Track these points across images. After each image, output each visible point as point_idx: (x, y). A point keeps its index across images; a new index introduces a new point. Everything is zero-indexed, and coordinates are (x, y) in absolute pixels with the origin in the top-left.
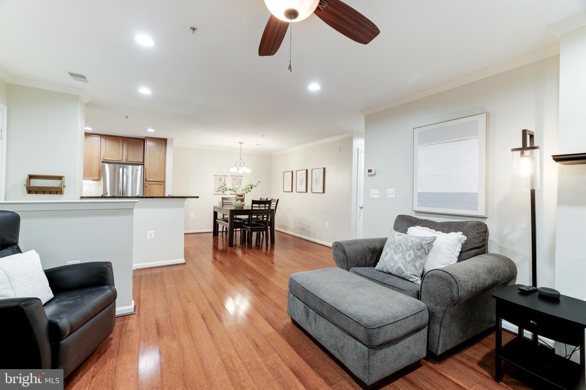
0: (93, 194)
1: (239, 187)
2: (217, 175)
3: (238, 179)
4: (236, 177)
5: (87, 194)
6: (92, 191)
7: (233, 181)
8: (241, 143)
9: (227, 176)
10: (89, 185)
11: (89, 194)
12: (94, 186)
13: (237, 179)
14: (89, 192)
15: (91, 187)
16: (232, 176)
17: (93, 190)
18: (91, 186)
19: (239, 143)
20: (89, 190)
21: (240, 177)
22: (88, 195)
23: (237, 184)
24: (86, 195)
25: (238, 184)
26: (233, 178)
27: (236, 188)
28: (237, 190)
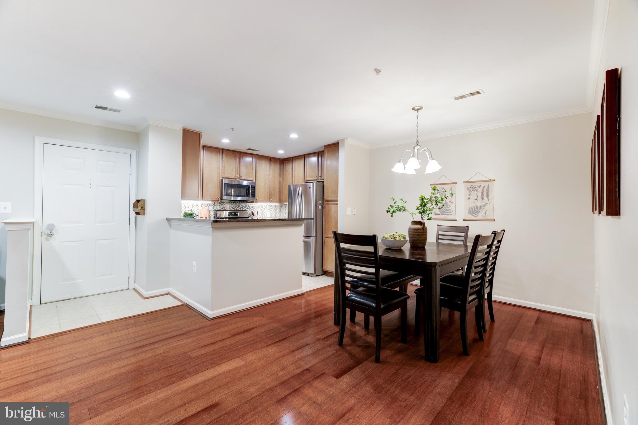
1: (485, 205)
2: (436, 183)
3: (481, 188)
4: (477, 184)
7: (470, 191)
8: (418, 110)
9: (456, 183)
13: (479, 187)
16: (467, 182)
19: (413, 109)
21: (486, 184)
23: (479, 198)
25: (483, 199)
26: (470, 187)
27: (478, 207)
28: (480, 211)
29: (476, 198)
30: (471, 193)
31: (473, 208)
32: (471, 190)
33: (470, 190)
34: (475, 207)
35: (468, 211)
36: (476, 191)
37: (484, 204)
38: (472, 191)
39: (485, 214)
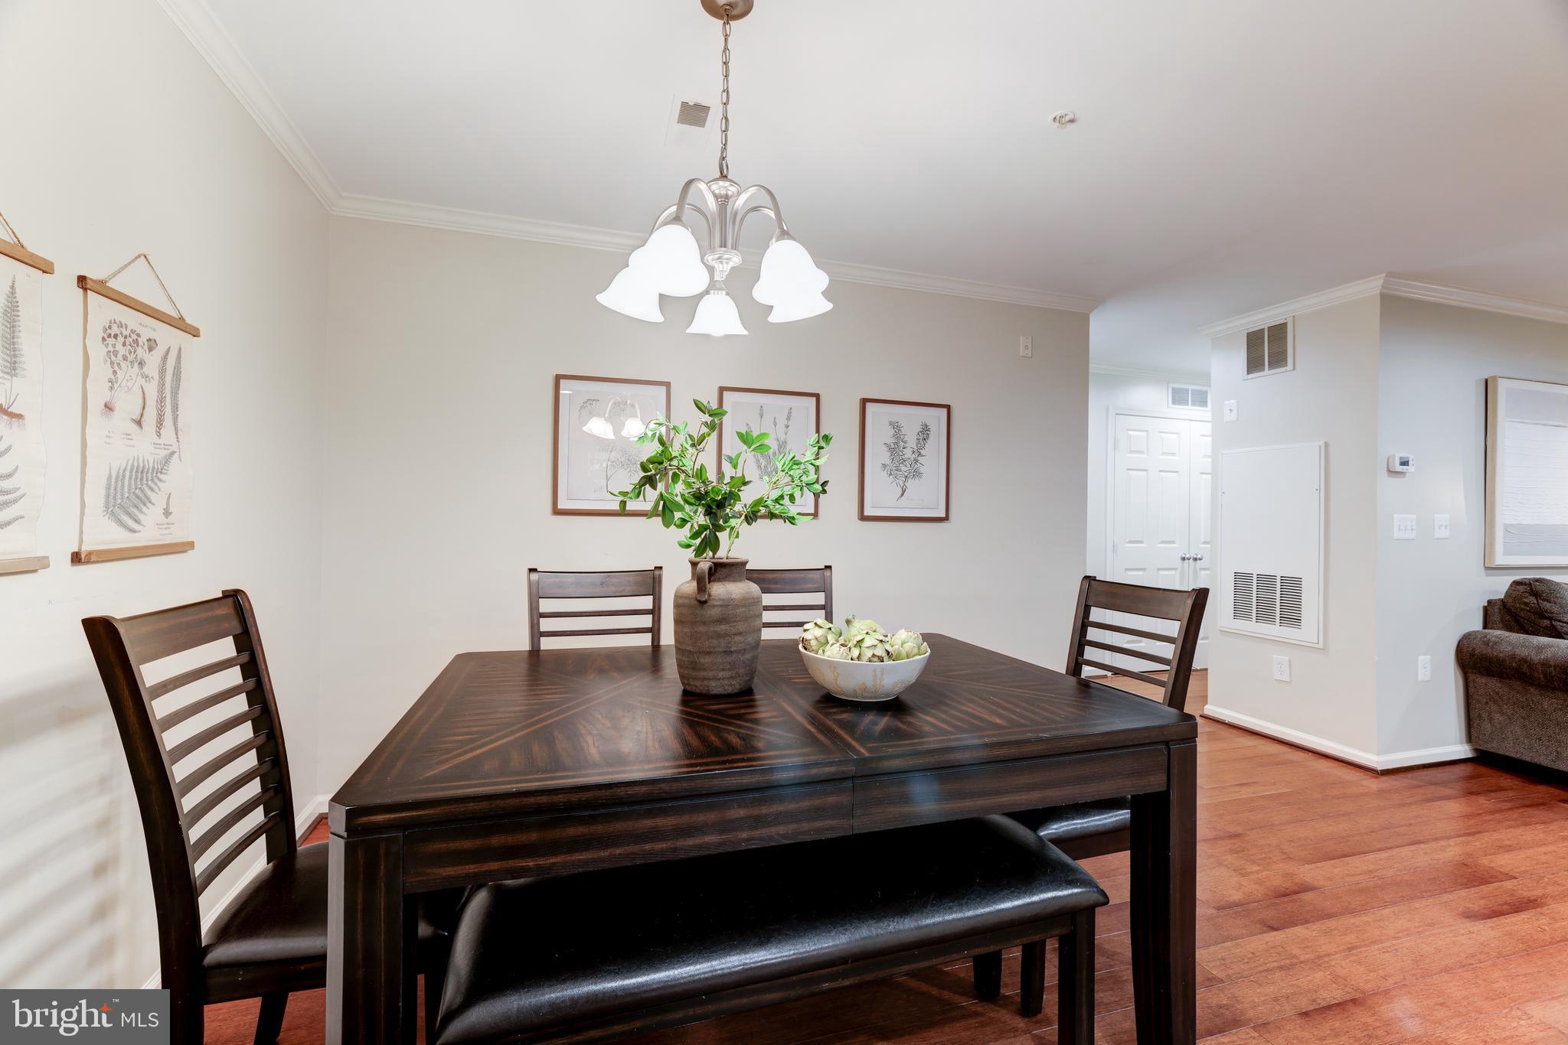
3: (159, 352)
7: (113, 360)
9: (46, 269)
13: (151, 346)
21: (174, 340)
23: (151, 413)
25: (160, 423)
26: (115, 330)
27: (142, 472)
28: (149, 493)
29: (136, 416)
30: (120, 375)
31: (124, 476)
32: (120, 357)
33: (116, 353)
34: (133, 466)
35: (103, 492)
36: (136, 365)
37: (164, 453)
38: (124, 365)
39: (167, 513)
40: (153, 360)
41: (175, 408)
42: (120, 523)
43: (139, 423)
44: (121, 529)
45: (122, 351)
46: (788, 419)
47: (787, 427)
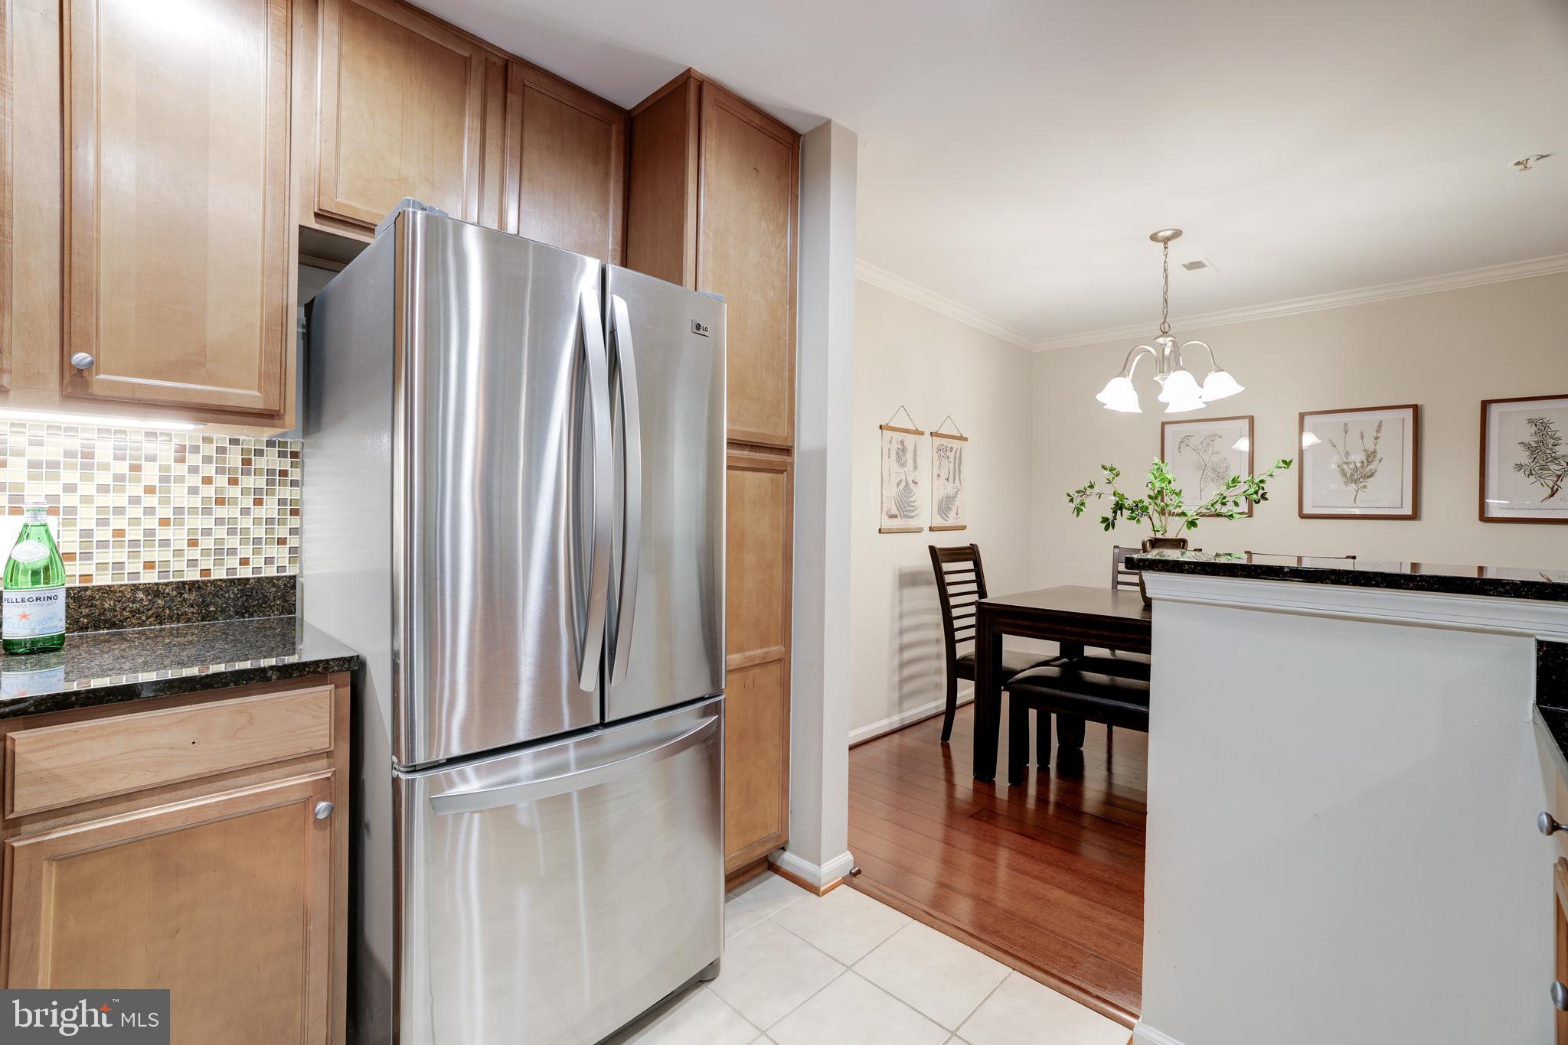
0: (178, 553)
3: (954, 452)
4: (948, 443)
5: (110, 556)
6: (162, 534)
7: (939, 458)
8: (1166, 240)
9: (923, 434)
10: (135, 468)
11: (134, 554)
12: (180, 479)
13: (951, 448)
14: (134, 543)
15: (150, 490)
16: (936, 434)
17: (180, 522)
18: (151, 474)
20: (134, 521)
22: (118, 565)
23: (951, 474)
24: (101, 566)
25: (954, 479)
26: (941, 448)
27: (949, 498)
28: (951, 506)
29: (947, 478)
30: (942, 462)
31: (944, 500)
32: (942, 456)
34: (946, 496)
35: (937, 506)
36: (947, 457)
37: (956, 490)
38: (943, 459)
39: (957, 514)
40: (952, 455)
41: (960, 471)
42: (942, 517)
43: (948, 480)
44: (941, 519)
45: (942, 454)
46: (1378, 431)
47: (1377, 438)
